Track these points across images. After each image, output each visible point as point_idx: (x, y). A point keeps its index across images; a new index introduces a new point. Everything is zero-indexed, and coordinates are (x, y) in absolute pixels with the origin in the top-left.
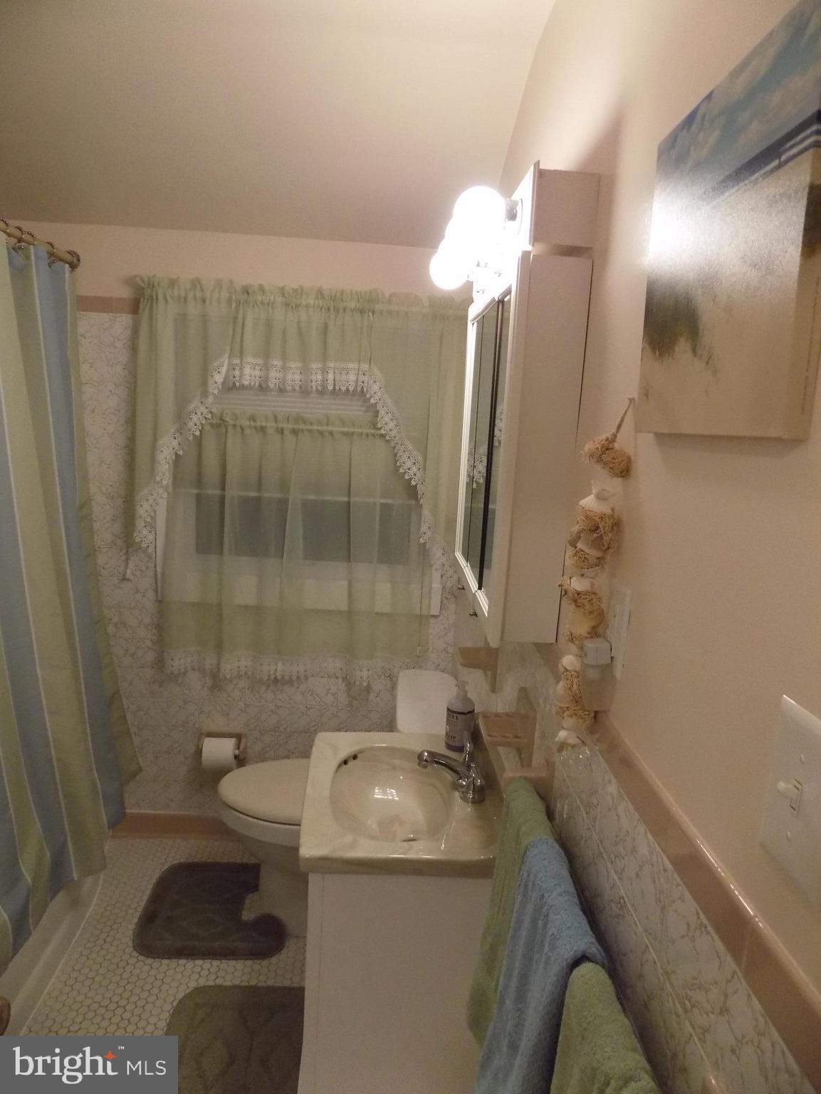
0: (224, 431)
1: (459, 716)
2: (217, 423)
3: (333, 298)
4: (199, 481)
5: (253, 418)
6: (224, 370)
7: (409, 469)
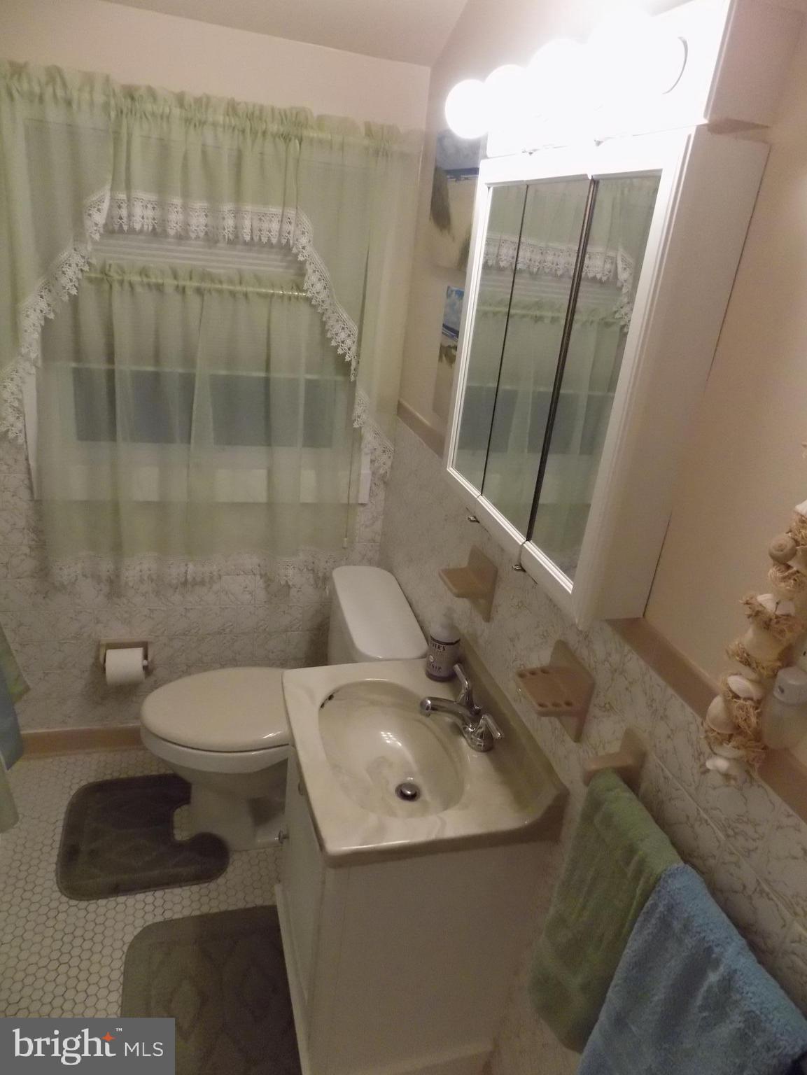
0: (106, 286)
1: (446, 647)
2: (96, 278)
3: (250, 117)
4: (78, 353)
5: (144, 272)
6: (105, 206)
7: (343, 342)
